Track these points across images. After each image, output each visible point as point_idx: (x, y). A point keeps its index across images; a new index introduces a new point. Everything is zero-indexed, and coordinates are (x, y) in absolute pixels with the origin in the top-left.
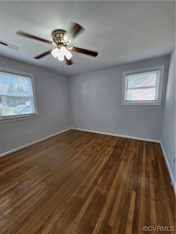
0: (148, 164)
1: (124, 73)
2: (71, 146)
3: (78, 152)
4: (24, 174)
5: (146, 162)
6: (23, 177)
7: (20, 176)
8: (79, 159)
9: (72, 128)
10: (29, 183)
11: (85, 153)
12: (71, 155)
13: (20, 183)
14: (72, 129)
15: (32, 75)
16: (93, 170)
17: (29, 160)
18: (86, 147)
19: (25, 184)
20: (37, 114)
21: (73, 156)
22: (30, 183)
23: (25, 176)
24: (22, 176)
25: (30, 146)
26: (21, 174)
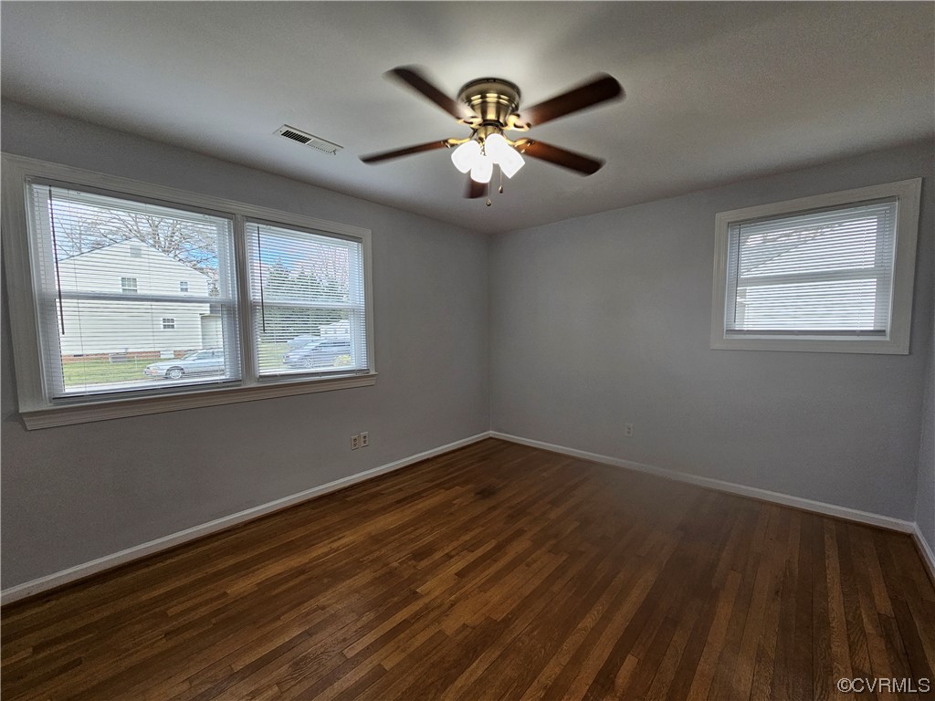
0: (863, 631)
1: (723, 217)
2: (494, 508)
3: (520, 533)
4: (322, 600)
5: (850, 618)
6: (315, 610)
7: (306, 605)
8: (528, 565)
9: (492, 433)
10: (339, 635)
11: (553, 542)
12: (493, 544)
13: (309, 634)
14: (491, 438)
15: (367, 234)
16: (589, 621)
17: (335, 545)
18: (553, 515)
19: (324, 638)
20: (373, 372)
21: (499, 548)
22: (344, 640)
23: (323, 608)
24: (312, 604)
25: (339, 491)
26: (312, 597)
